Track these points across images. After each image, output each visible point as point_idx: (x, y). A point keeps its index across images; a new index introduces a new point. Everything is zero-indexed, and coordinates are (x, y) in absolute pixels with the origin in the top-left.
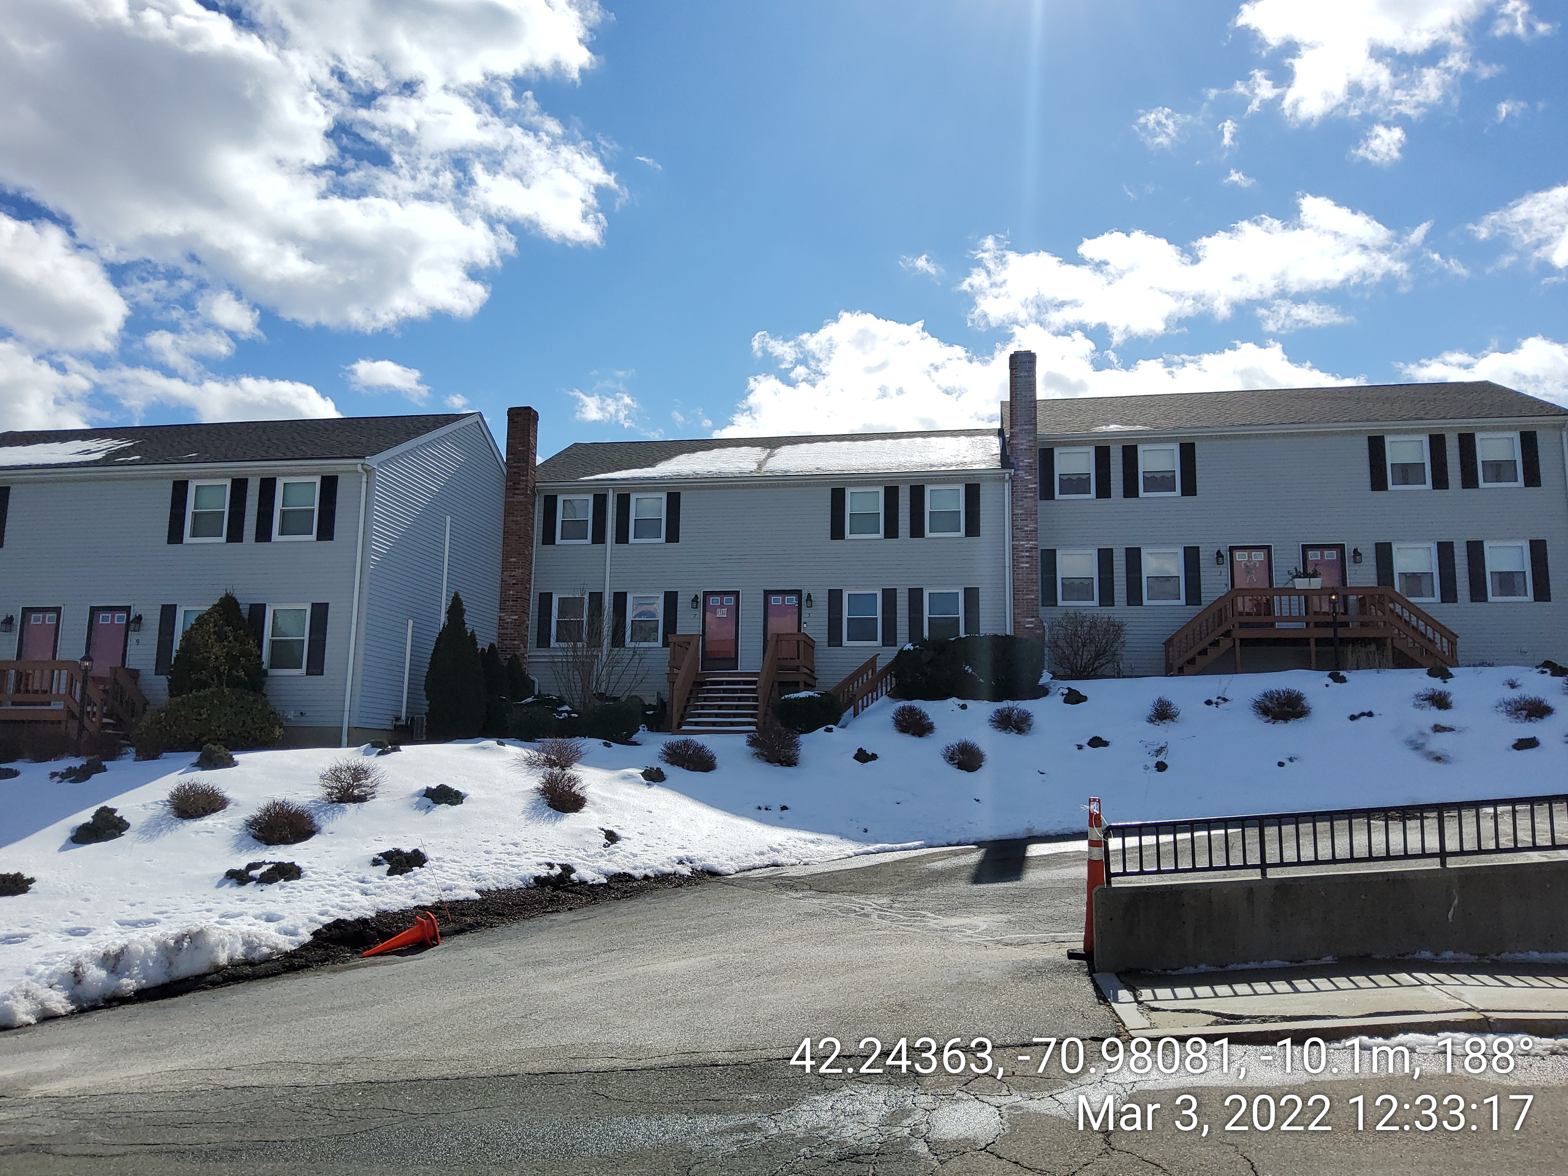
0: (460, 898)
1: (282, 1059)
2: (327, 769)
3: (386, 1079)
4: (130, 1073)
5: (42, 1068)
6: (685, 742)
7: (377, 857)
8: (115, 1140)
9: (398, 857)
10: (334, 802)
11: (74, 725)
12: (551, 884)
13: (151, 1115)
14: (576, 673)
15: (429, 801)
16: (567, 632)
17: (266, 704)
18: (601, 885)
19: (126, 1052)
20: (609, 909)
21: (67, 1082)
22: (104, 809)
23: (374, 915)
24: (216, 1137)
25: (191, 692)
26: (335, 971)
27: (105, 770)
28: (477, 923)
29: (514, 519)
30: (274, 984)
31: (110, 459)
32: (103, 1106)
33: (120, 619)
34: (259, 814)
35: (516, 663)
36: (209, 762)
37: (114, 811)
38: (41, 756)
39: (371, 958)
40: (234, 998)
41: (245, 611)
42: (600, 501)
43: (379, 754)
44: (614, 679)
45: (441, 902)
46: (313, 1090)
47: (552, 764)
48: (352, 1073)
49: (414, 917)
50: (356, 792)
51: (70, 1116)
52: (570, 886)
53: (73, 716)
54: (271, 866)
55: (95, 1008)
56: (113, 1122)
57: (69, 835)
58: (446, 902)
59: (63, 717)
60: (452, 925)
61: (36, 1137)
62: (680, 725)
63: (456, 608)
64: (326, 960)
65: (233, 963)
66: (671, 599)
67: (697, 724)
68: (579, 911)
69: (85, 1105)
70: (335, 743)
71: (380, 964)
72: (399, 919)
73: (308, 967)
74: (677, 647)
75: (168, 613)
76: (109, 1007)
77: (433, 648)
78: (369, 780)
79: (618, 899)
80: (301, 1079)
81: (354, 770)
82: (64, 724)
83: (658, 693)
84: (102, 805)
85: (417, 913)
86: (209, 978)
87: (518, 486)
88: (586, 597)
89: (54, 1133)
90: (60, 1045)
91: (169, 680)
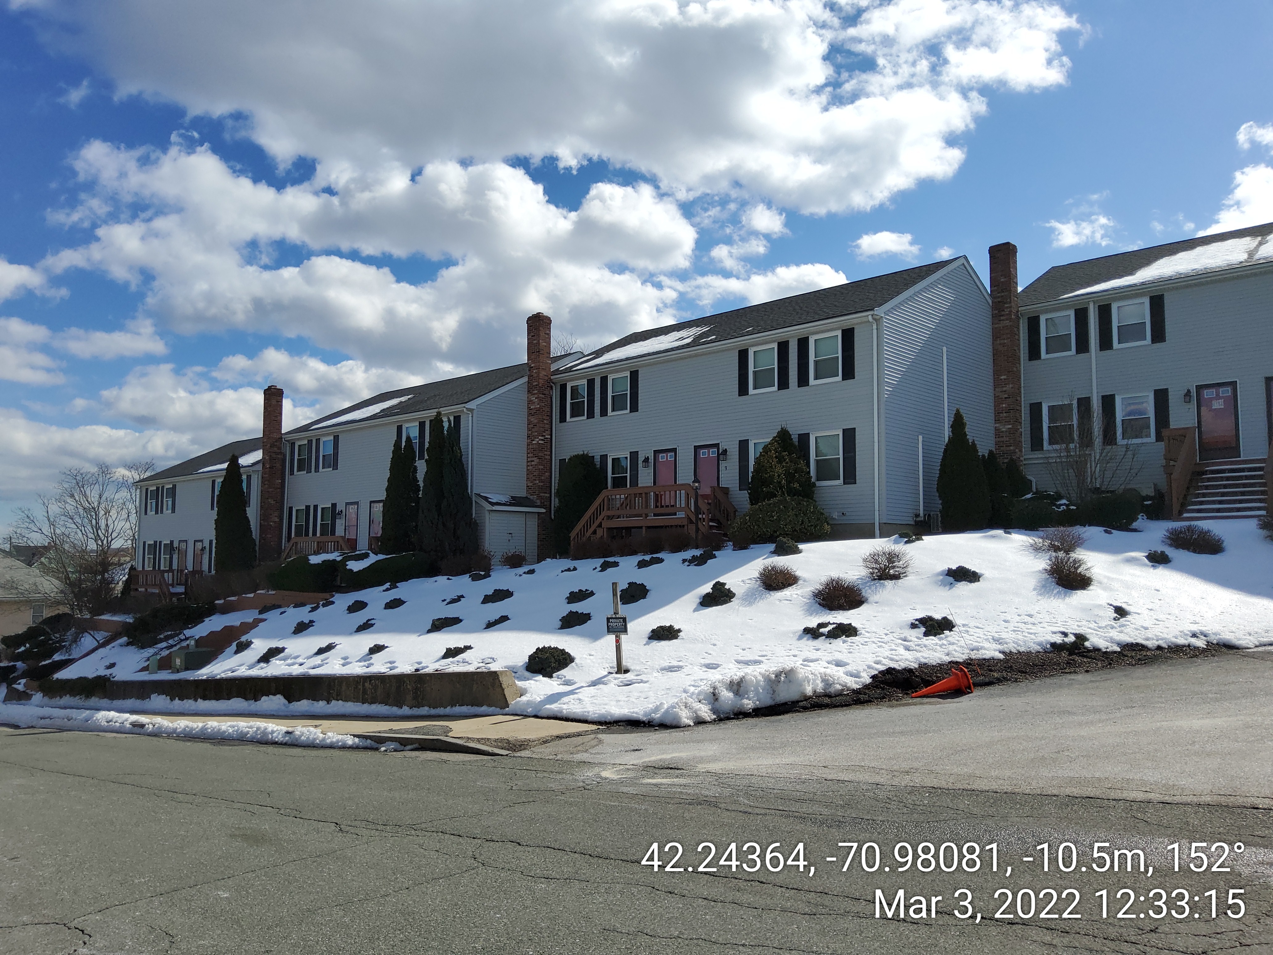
0: (987, 657)
1: (863, 764)
2: (868, 554)
3: (946, 787)
4: (759, 763)
5: (703, 754)
6: (1189, 528)
7: (914, 621)
8: (757, 804)
9: (931, 623)
10: (875, 579)
11: (693, 527)
12: (1067, 650)
13: (779, 791)
14: (1071, 471)
15: (951, 579)
16: (1058, 435)
17: (815, 507)
18: (1115, 652)
19: (753, 748)
20: (1125, 673)
21: (720, 764)
22: (718, 583)
23: (917, 666)
24: (825, 811)
25: (764, 500)
26: (892, 707)
27: (715, 557)
28: (1004, 678)
29: (1002, 341)
30: (848, 712)
31: (696, 342)
32: (745, 782)
33: (713, 453)
34: (821, 587)
35: (1013, 468)
36: (782, 550)
37: (724, 584)
38: (676, 549)
39: (918, 699)
40: (820, 719)
41: (795, 438)
42: (1081, 315)
43: (906, 542)
44: (1108, 474)
45: (971, 660)
46: (889, 788)
47: (1056, 549)
48: (917, 780)
49: (950, 669)
50: (892, 572)
51: (726, 786)
52: (1084, 652)
53: (691, 522)
54: (835, 625)
55: (728, 718)
56: (753, 793)
57: (698, 601)
58: (975, 660)
59: (685, 522)
60: (982, 678)
61: (707, 796)
62: (1180, 513)
63: (958, 423)
64: (884, 698)
65: (816, 695)
66: (1161, 397)
67: (1199, 511)
68: (1096, 673)
69: (733, 780)
70: (870, 535)
71: (927, 703)
72: (938, 670)
73: (870, 701)
74: (1171, 441)
75: (743, 445)
76: (738, 719)
77: (941, 457)
78: (901, 563)
79: (1133, 665)
80: (878, 779)
81: (889, 554)
82: (686, 527)
83: (1155, 485)
84: (717, 580)
85: (952, 667)
86: (801, 704)
87: (1003, 313)
88: (1075, 402)
89: (717, 795)
90: (711, 740)
91: (749, 494)
